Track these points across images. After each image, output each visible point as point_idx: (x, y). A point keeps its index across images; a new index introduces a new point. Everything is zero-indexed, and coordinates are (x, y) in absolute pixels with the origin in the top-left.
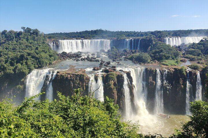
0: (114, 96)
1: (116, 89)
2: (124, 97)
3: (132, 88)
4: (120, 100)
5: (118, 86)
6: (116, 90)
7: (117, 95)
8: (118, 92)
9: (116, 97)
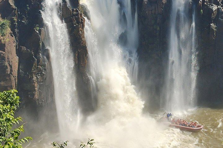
0: (3, 58)
1: (13, 27)
2: (48, 57)
3: (77, 19)
4: (31, 74)
5: (20, 17)
6: (13, 33)
7: (19, 52)
8: (21, 43)
9: (15, 60)
